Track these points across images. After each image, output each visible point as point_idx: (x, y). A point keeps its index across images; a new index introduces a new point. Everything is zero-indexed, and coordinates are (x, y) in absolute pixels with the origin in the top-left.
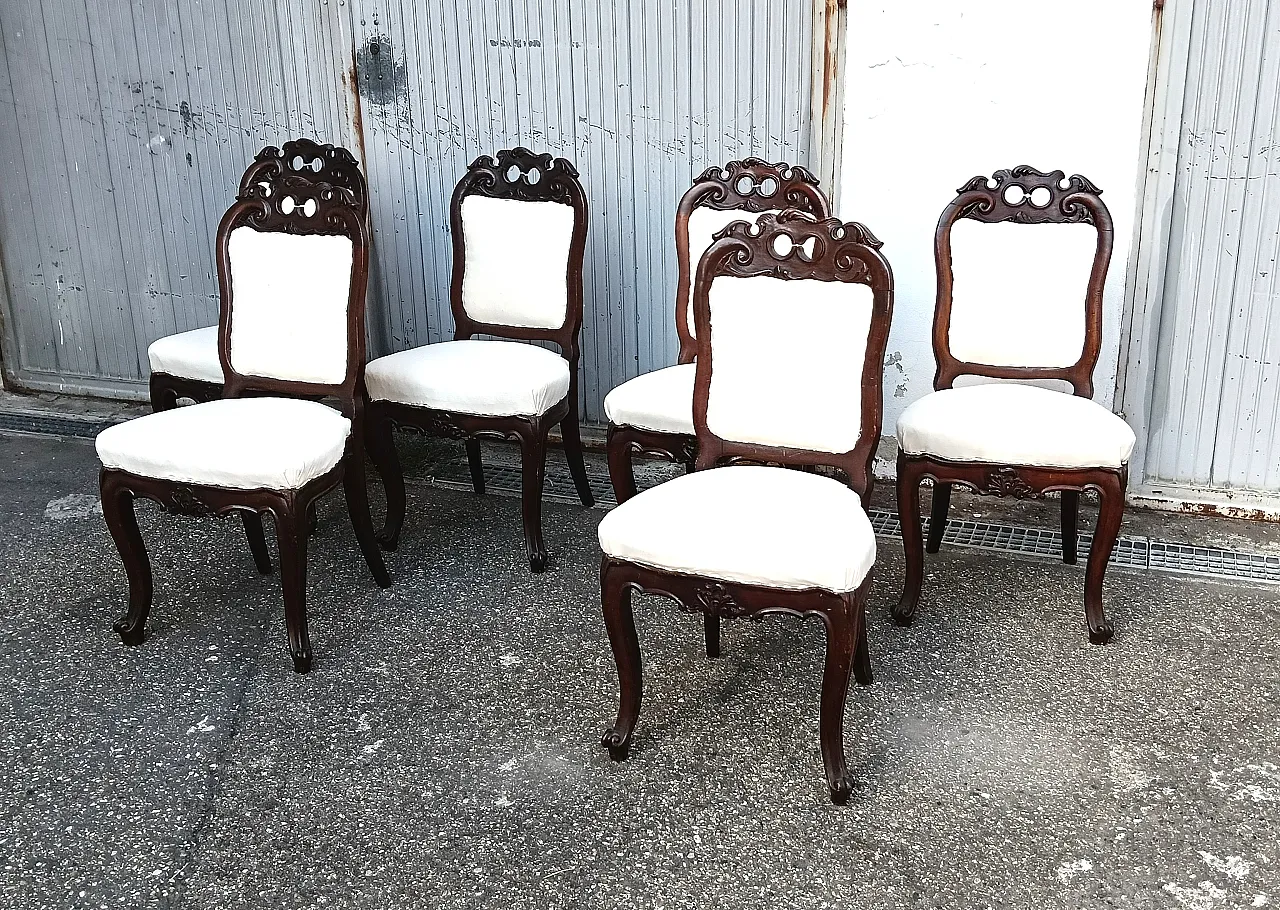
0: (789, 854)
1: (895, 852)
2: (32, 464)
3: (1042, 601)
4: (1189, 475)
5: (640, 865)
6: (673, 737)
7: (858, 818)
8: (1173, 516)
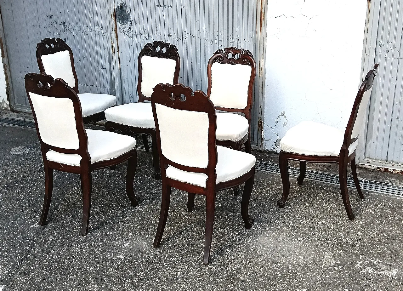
0: (207, 280)
1: (242, 282)
2: (12, 136)
3: (320, 198)
4: (379, 157)
5: (157, 281)
6: (182, 238)
7: (234, 269)
8: (374, 171)
